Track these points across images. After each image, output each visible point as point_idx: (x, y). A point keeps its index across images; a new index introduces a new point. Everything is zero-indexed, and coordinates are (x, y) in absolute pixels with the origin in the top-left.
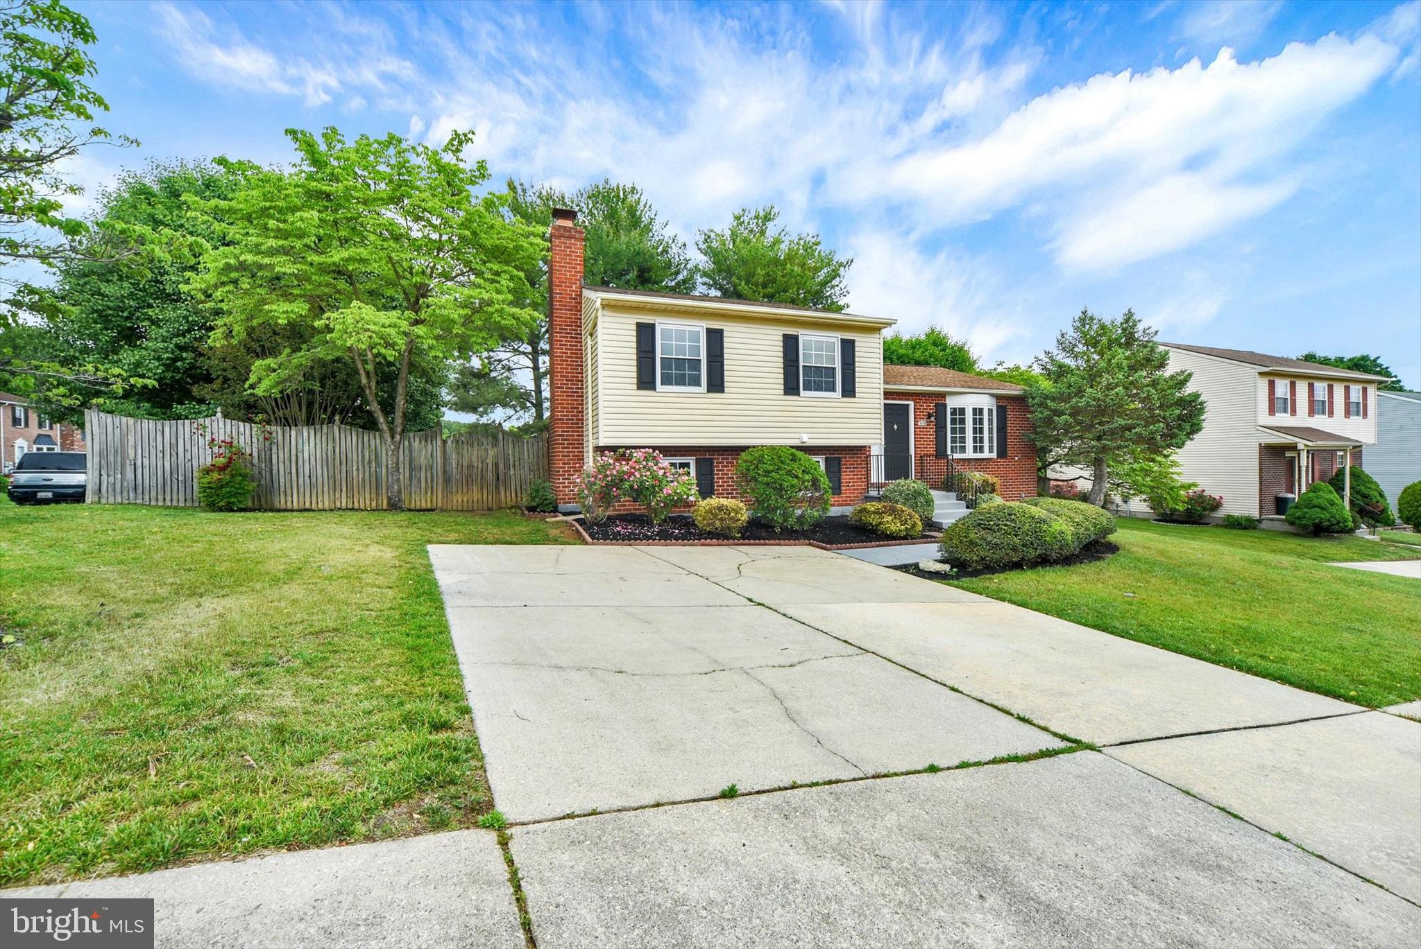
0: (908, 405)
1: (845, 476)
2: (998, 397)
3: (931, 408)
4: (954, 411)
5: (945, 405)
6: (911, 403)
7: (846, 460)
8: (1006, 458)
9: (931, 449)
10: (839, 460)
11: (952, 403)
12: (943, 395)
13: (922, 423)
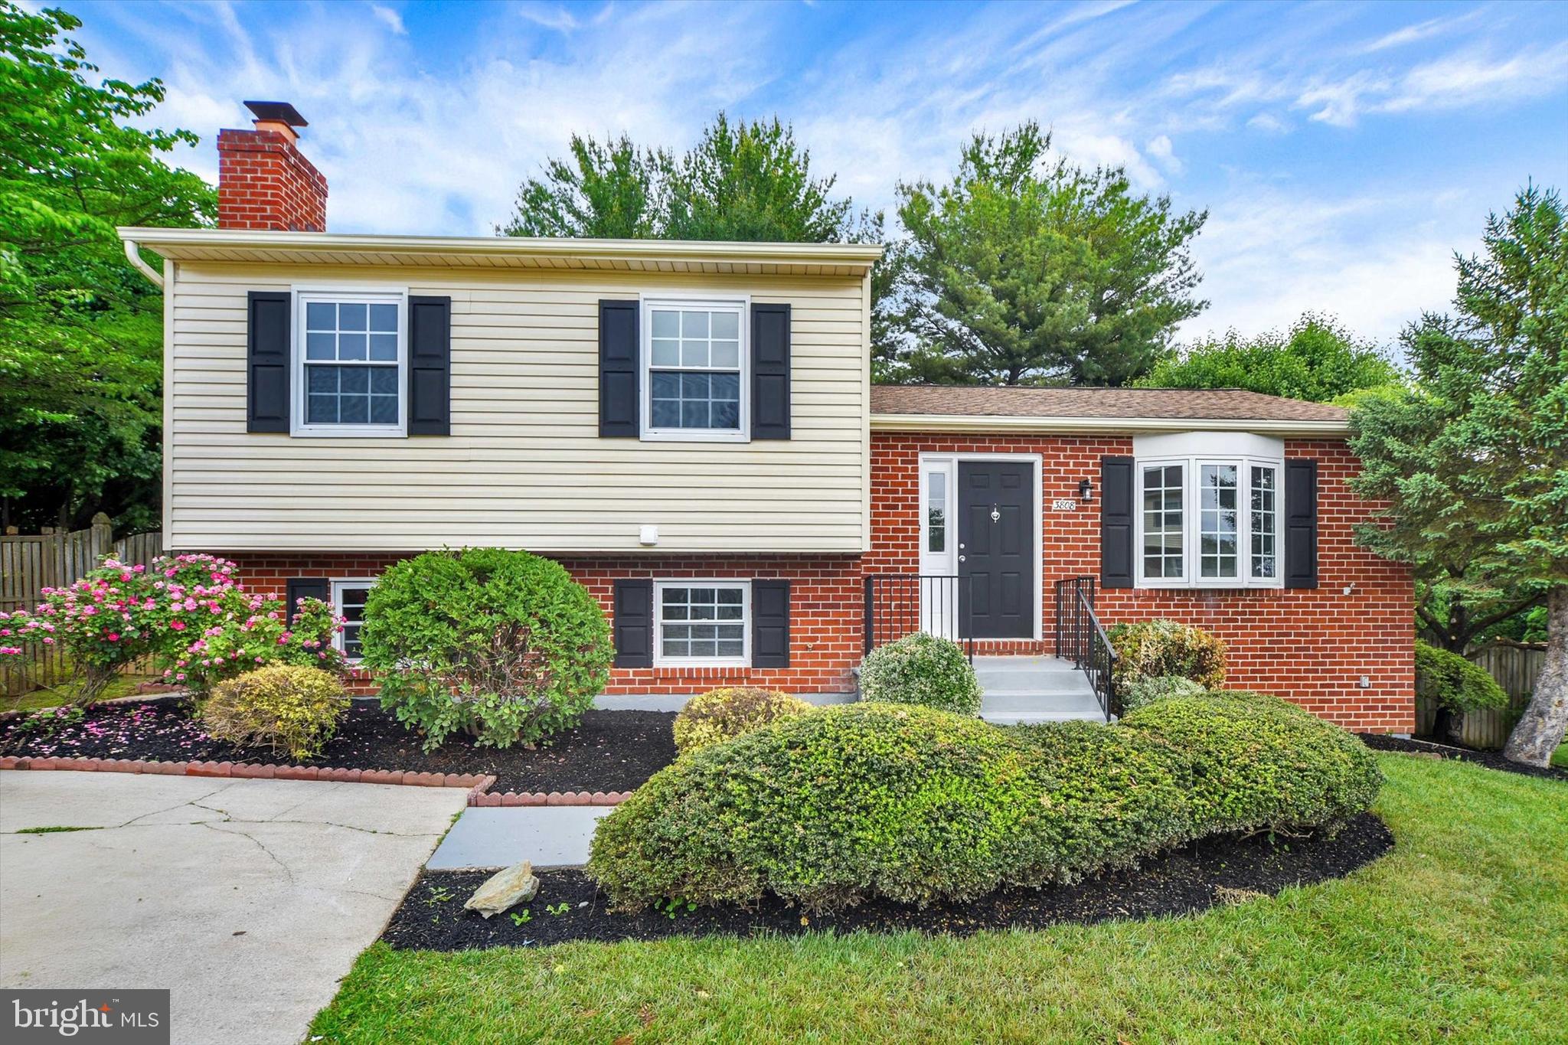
0: (1031, 464)
1: (801, 627)
2: (1291, 441)
3: (1091, 468)
4: (1152, 477)
5: (1129, 463)
6: (1037, 459)
7: (803, 590)
8: (1314, 588)
9: (1089, 564)
10: (784, 588)
11: (1147, 455)
12: (1125, 438)
13: (1065, 504)
